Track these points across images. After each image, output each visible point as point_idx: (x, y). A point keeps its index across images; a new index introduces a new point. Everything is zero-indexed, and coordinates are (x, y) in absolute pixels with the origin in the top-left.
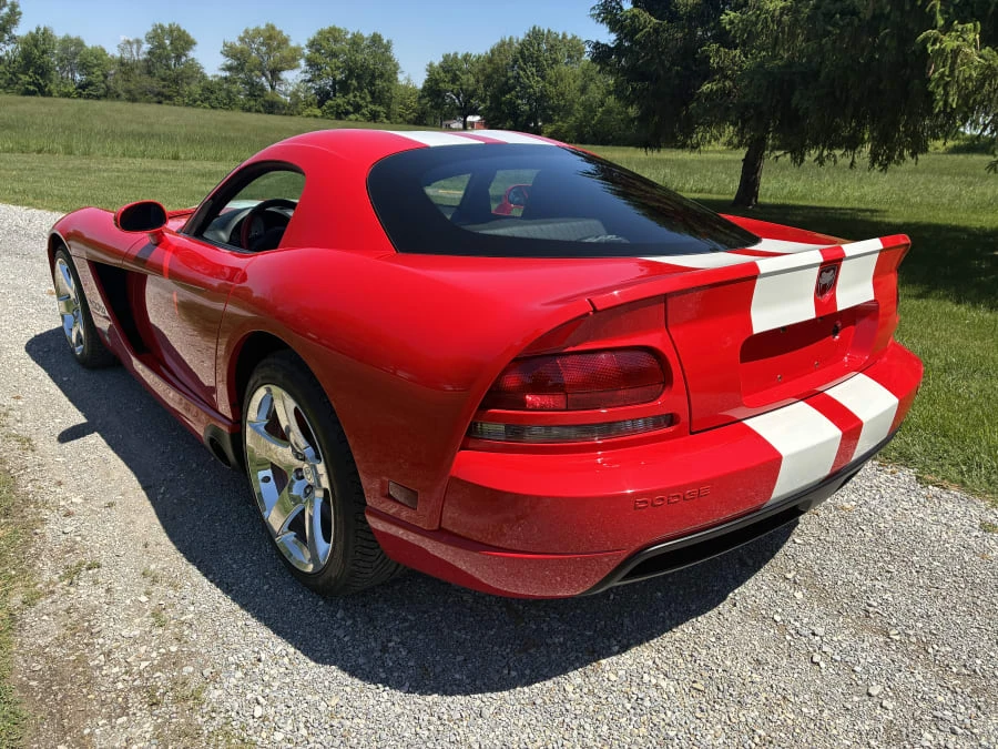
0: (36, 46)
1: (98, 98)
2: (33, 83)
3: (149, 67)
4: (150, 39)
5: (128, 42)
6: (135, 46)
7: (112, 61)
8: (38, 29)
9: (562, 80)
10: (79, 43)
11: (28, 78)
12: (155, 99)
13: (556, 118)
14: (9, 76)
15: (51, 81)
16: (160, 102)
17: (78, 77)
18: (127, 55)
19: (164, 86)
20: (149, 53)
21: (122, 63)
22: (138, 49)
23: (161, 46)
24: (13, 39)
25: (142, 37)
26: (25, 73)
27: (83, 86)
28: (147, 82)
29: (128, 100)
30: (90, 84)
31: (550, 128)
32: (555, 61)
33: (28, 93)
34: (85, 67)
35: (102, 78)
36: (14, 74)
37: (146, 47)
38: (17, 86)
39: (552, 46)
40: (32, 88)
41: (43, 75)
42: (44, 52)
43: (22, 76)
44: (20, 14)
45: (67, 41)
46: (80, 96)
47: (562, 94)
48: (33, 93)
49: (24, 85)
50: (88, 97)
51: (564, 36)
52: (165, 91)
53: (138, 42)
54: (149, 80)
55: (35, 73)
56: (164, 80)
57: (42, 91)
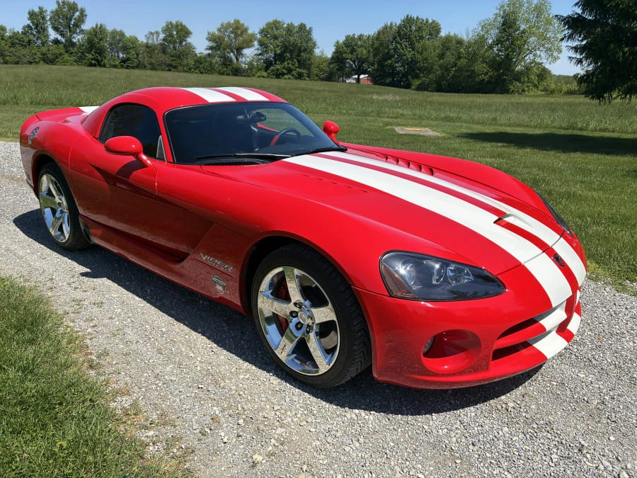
0: (96, 36)
1: (133, 68)
2: (94, 59)
3: (163, 49)
4: (164, 31)
5: (151, 33)
6: (155, 36)
7: (141, 45)
8: (97, 25)
9: (426, 50)
10: (122, 34)
11: (91, 56)
12: (167, 68)
13: (422, 75)
14: (80, 54)
15: (105, 58)
16: (170, 70)
17: (121, 55)
18: (150, 42)
19: (172, 60)
20: (164, 40)
21: (147, 46)
22: (158, 37)
23: (171, 35)
24: (82, 31)
25: (160, 30)
26: (89, 53)
27: (124, 61)
28: (162, 57)
29: (152, 69)
30: (128, 59)
31: (416, 82)
32: (422, 38)
33: (91, 65)
34: (125, 49)
35: (135, 56)
36: (83, 53)
37: (162, 36)
38: (85, 61)
39: (419, 28)
40: (94, 62)
41: (100, 54)
42: (101, 39)
43: (87, 55)
44: (86, 15)
45: (114, 33)
46: (122, 67)
47: (426, 59)
48: (94, 65)
49: (88, 60)
50: (128, 67)
51: (427, 21)
52: (174, 63)
53: (157, 33)
54: (163, 56)
55: (96, 52)
56: (172, 56)
57: (99, 64)
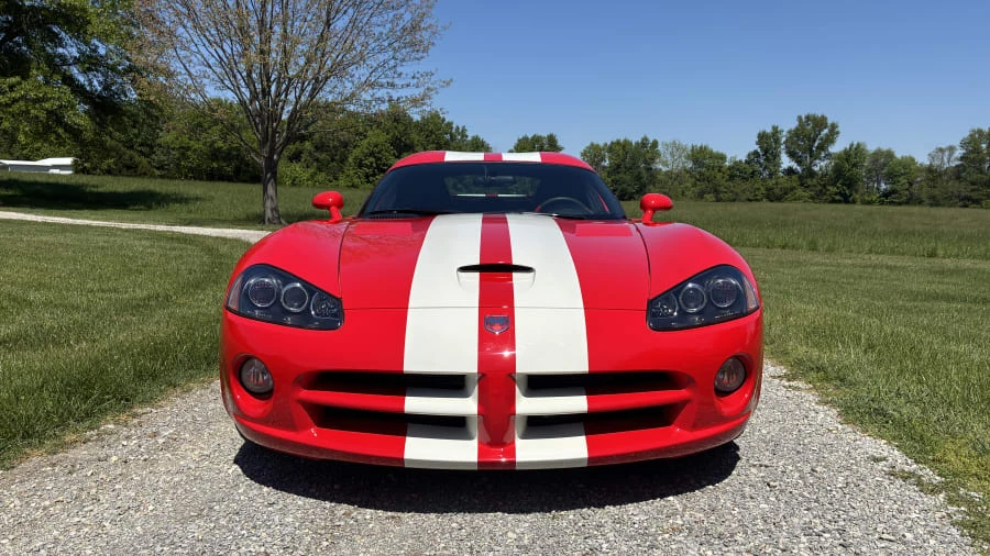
0: (847, 160)
1: (900, 204)
2: (840, 194)
3: (957, 173)
4: (964, 144)
5: (941, 150)
6: (947, 153)
7: (921, 169)
8: (852, 145)
10: (890, 155)
11: (835, 189)
12: (961, 203)
14: (820, 188)
15: (857, 191)
16: (966, 206)
17: (883, 186)
18: (937, 163)
19: (973, 190)
20: (962, 159)
21: (930, 170)
22: (950, 156)
23: (977, 150)
24: (829, 156)
26: (834, 185)
27: (886, 195)
28: (954, 186)
29: (931, 205)
30: (894, 192)
33: (834, 201)
34: (891, 177)
35: (907, 186)
36: (824, 186)
37: (959, 152)
38: (825, 197)
40: (838, 197)
41: (850, 186)
42: (855, 165)
43: (830, 188)
44: (838, 133)
45: (878, 153)
46: (882, 203)
48: (839, 202)
49: (830, 195)
50: (891, 203)
52: (975, 195)
53: (952, 149)
54: (957, 184)
55: (843, 184)
56: (973, 184)
57: (846, 200)
